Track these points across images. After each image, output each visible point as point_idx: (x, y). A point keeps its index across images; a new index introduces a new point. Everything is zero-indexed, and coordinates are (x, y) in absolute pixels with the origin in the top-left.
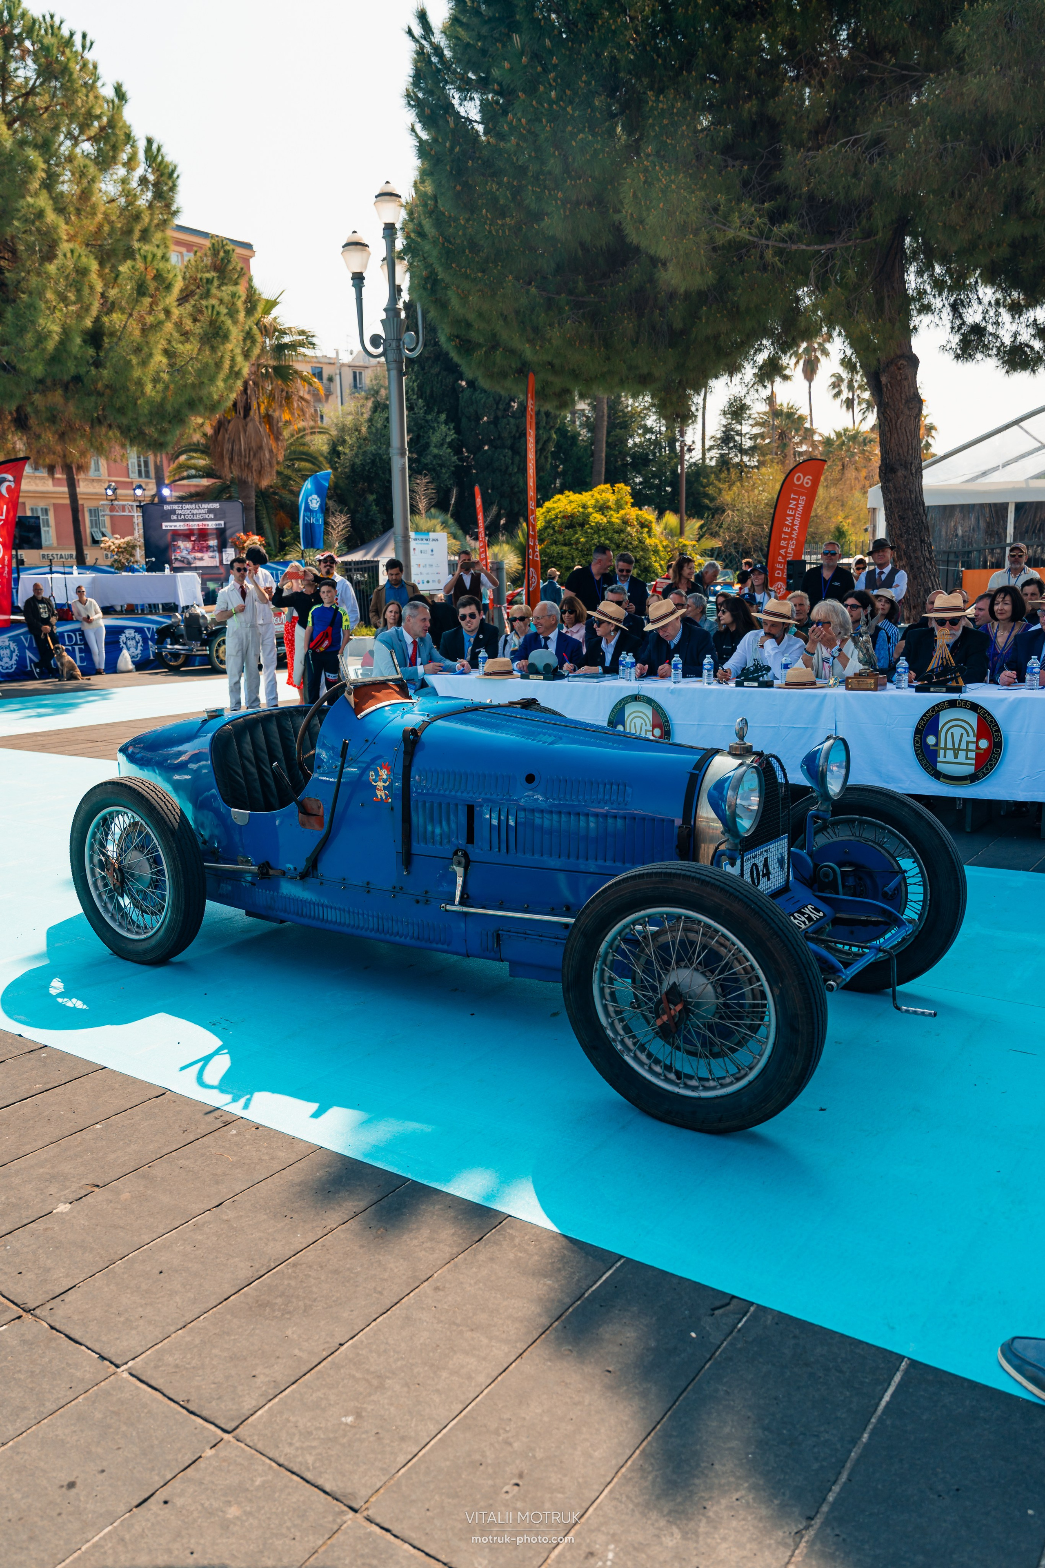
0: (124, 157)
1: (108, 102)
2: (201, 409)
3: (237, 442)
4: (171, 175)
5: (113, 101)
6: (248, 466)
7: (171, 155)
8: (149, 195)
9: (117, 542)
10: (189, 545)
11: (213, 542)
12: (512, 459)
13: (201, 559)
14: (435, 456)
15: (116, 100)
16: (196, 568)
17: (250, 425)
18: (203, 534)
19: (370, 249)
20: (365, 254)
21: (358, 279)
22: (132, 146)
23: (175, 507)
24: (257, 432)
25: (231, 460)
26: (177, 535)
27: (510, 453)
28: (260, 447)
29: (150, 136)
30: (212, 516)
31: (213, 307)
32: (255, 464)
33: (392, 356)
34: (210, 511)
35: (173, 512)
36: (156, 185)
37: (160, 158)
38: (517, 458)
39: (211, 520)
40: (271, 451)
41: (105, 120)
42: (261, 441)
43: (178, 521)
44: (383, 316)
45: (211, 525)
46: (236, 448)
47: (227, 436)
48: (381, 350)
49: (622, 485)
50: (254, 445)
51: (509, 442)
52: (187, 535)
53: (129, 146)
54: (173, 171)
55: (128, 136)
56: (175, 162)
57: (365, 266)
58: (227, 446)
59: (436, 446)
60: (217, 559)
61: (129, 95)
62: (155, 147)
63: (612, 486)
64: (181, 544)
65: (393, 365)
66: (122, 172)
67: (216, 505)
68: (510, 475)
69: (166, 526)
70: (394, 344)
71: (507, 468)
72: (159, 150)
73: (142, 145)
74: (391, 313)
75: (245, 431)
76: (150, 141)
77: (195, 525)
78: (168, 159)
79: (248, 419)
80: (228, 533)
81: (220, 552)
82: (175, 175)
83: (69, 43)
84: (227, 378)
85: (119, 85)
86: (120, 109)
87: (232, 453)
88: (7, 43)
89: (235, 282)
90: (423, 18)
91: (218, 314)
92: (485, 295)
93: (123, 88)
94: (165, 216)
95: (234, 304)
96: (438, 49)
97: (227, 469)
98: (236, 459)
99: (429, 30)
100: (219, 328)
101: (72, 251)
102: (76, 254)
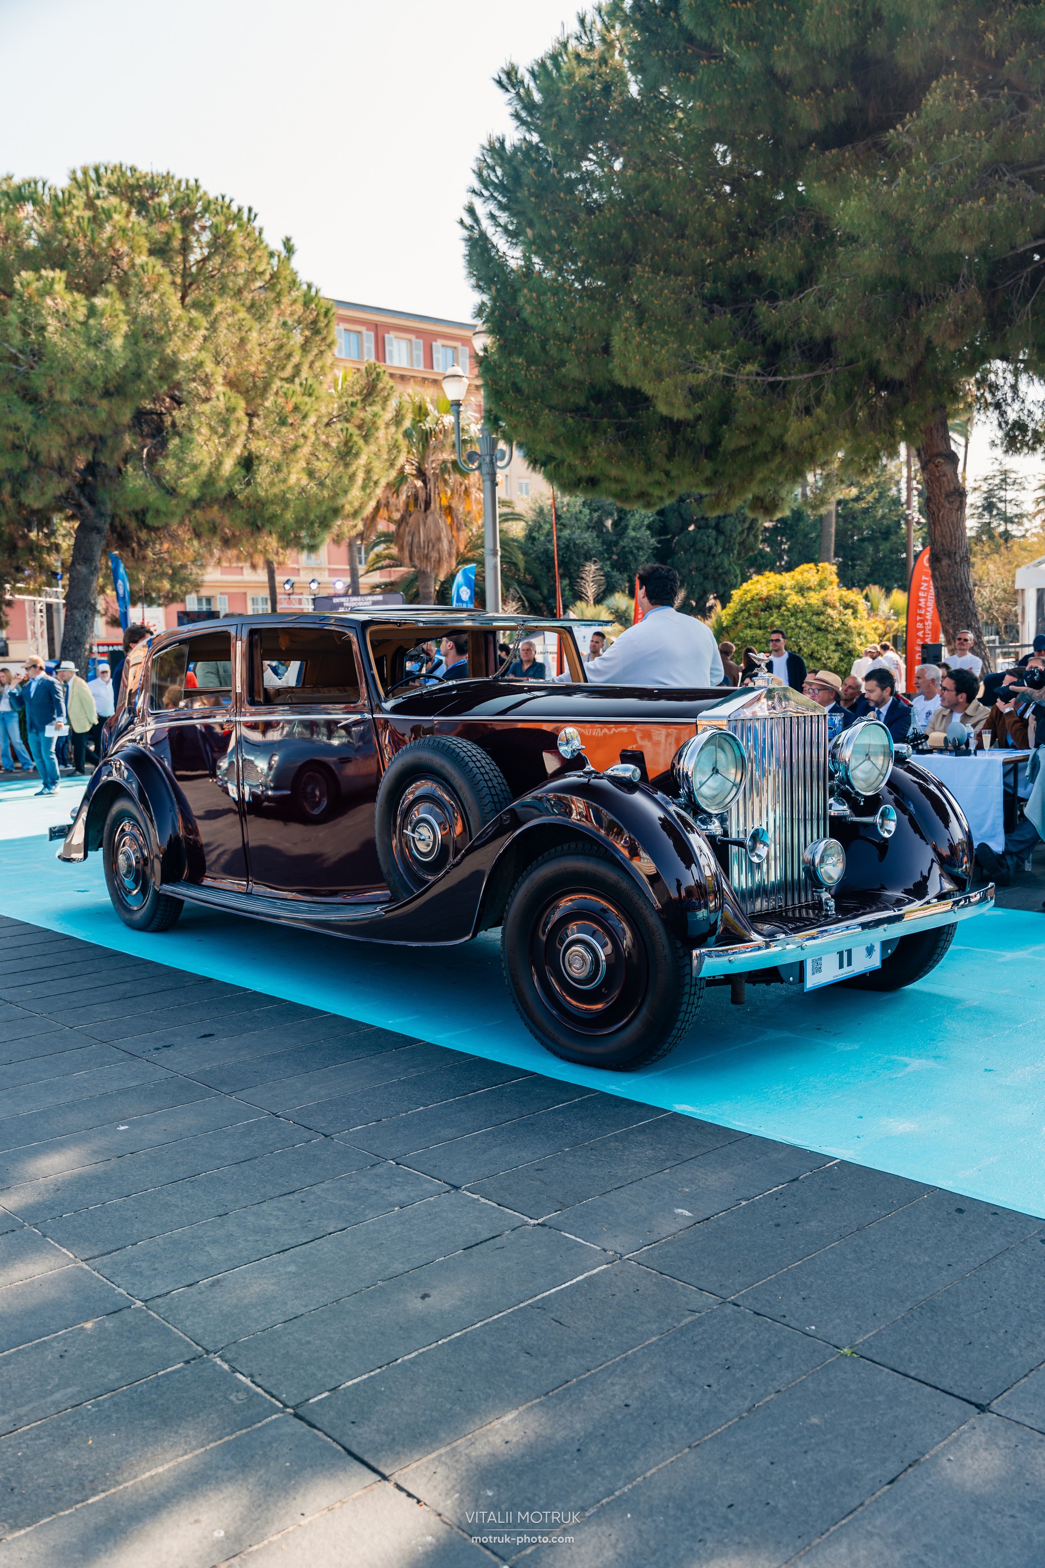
1: (275, 256)
3: (417, 535)
4: (326, 314)
5: (281, 255)
6: (427, 557)
12: (716, 540)
14: (633, 539)
15: (284, 253)
17: (430, 518)
20: (462, 384)
21: (456, 405)
22: (295, 291)
23: (343, 600)
24: (436, 524)
25: (411, 552)
27: (714, 533)
28: (439, 539)
32: (434, 555)
33: (485, 469)
34: (374, 603)
35: (341, 605)
37: (317, 300)
38: (721, 539)
41: (270, 274)
42: (441, 532)
46: (416, 540)
47: (407, 529)
48: (477, 465)
49: (826, 564)
50: (433, 536)
51: (713, 523)
53: (293, 290)
55: (293, 282)
58: (408, 539)
59: (634, 530)
61: (296, 247)
62: (313, 290)
63: (816, 565)
65: (487, 477)
68: (714, 556)
70: (488, 459)
71: (710, 549)
72: (317, 293)
74: (485, 433)
75: (425, 524)
76: (310, 286)
78: (326, 299)
79: (428, 512)
82: (330, 314)
83: (237, 217)
84: (364, 488)
85: (288, 240)
86: (289, 259)
87: (411, 545)
88: (187, 222)
89: (386, 399)
90: (471, 211)
91: (351, 435)
92: (529, 426)
93: (292, 242)
94: (322, 348)
95: (374, 423)
96: (483, 235)
97: (407, 561)
98: (415, 551)
99: (477, 220)
100: (352, 447)
101: (224, 394)
102: (227, 395)
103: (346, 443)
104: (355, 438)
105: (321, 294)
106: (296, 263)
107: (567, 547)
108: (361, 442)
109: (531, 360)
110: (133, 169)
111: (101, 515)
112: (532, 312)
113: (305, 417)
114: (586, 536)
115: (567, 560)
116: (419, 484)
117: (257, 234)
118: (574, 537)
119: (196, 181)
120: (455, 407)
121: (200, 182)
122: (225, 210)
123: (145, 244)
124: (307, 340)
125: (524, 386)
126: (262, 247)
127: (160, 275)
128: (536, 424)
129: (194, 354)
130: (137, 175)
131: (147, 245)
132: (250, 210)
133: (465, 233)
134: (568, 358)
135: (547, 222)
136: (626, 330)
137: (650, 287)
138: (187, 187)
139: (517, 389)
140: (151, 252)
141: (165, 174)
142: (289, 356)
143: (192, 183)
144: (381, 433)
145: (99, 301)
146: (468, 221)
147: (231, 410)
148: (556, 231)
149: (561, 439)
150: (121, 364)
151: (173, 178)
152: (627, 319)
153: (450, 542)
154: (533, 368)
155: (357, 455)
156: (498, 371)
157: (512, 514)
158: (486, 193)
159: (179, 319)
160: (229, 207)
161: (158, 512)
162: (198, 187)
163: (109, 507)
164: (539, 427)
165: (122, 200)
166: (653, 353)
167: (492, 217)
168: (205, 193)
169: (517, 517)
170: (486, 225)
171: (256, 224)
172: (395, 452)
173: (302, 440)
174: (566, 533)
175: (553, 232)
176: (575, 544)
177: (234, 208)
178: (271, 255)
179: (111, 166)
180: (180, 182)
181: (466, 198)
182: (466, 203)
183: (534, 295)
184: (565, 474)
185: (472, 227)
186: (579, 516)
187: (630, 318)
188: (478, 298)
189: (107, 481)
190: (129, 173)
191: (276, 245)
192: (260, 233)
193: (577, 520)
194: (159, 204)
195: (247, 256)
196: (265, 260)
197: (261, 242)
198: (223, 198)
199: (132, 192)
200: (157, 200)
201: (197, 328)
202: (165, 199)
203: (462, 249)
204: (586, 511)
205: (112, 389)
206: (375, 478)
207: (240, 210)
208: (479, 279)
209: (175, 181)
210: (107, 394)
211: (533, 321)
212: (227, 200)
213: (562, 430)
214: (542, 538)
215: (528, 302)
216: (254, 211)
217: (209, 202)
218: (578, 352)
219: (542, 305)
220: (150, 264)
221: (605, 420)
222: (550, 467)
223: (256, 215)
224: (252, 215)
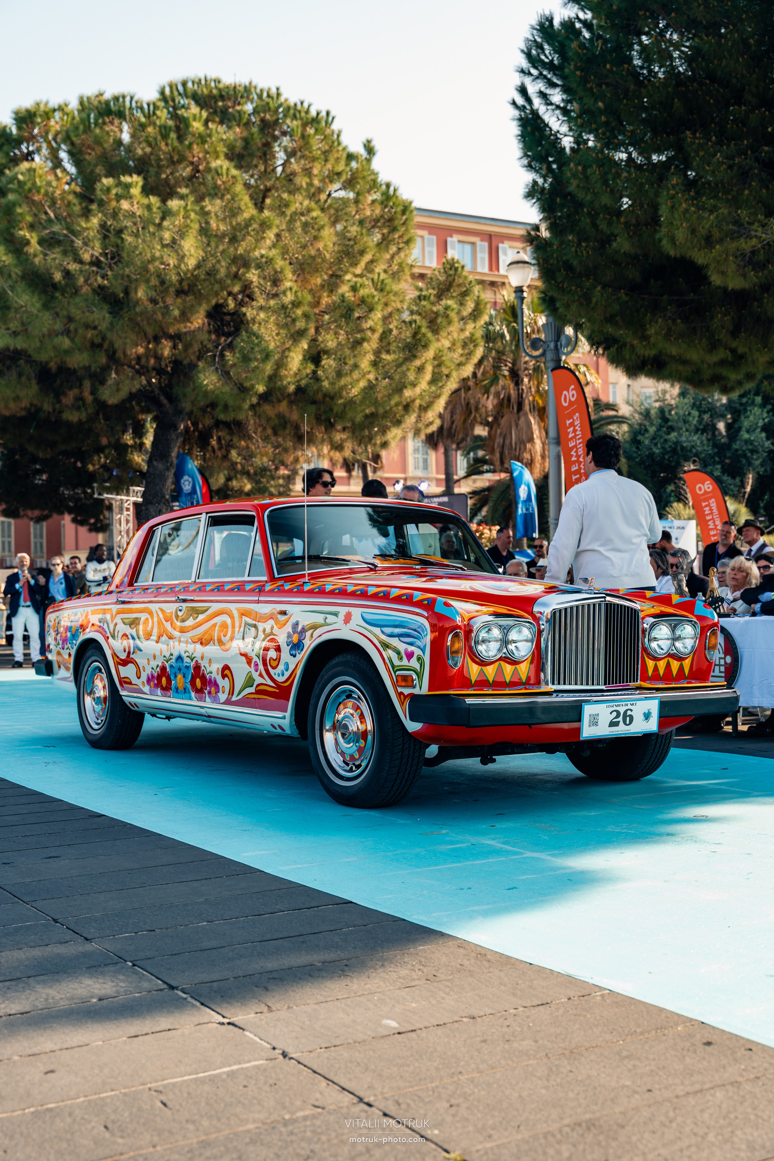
3: (508, 436)
4: (405, 210)
5: (362, 157)
14: (747, 442)
15: (364, 155)
17: (522, 419)
21: (518, 291)
24: (529, 425)
25: (502, 454)
28: (531, 440)
33: (550, 355)
37: (395, 199)
42: (532, 434)
46: (507, 442)
47: (499, 431)
50: (524, 437)
54: (408, 207)
55: (375, 182)
56: (409, 200)
58: (499, 440)
59: (748, 432)
62: (391, 190)
65: (550, 364)
70: (552, 345)
72: (395, 192)
73: (382, 189)
75: (517, 425)
79: (521, 413)
82: (410, 210)
83: (315, 121)
84: (433, 381)
85: (369, 142)
86: (369, 161)
87: (503, 447)
88: (266, 126)
89: (465, 294)
90: (523, 90)
91: (419, 327)
92: (581, 304)
93: (373, 143)
94: (401, 245)
95: (447, 316)
96: (535, 114)
97: (498, 463)
98: (506, 452)
99: (528, 100)
100: (420, 340)
101: (291, 289)
102: (294, 290)
103: (415, 334)
104: (423, 330)
105: (398, 193)
106: (376, 164)
107: (674, 451)
108: (430, 335)
109: (583, 237)
110: (218, 81)
111: (179, 412)
112: (578, 186)
113: (371, 310)
114: (695, 438)
115: (673, 464)
116: (512, 386)
117: (335, 136)
118: (680, 439)
119: (278, 89)
120: (519, 294)
121: (282, 90)
122: (303, 114)
123: (222, 149)
124: (384, 238)
125: (575, 263)
126: (340, 148)
127: (234, 177)
128: (589, 300)
129: (263, 252)
130: (221, 86)
131: (225, 150)
132: (328, 113)
133: (516, 113)
134: (616, 232)
135: (593, 94)
136: (672, 197)
137: (701, 153)
138: (269, 96)
139: (569, 267)
140: (228, 157)
141: (247, 84)
142: (362, 253)
143: (274, 91)
144: (454, 328)
145: (174, 204)
146: (520, 101)
147: (296, 304)
148: (604, 103)
149: (618, 318)
150: (192, 263)
151: (255, 88)
152: (674, 187)
153: (543, 444)
154: (584, 244)
155: (426, 346)
156: (548, 249)
157: (616, 417)
158: (535, 72)
159: (252, 218)
160: (307, 112)
161: (226, 407)
162: (278, 95)
163: (187, 405)
164: (592, 305)
165: (201, 110)
166: (700, 218)
167: (543, 95)
168: (286, 100)
169: (620, 420)
170: (537, 102)
171: (335, 126)
172: (471, 346)
173: (369, 333)
174: (673, 435)
175: (600, 104)
176: (683, 448)
177: (313, 113)
178: (350, 157)
179: (197, 80)
180: (262, 91)
181: (517, 79)
182: (519, 84)
183: (580, 168)
184: (627, 357)
185: (524, 107)
186: (688, 418)
187: (677, 184)
188: (528, 177)
189: (182, 378)
190: (213, 84)
191: (356, 147)
192: (338, 136)
193: (685, 422)
194: (239, 112)
195: (323, 157)
196: (343, 162)
197: (339, 144)
198: (302, 103)
199: (216, 102)
200: (238, 108)
201: (270, 227)
202: (249, 107)
203: (515, 129)
204: (695, 413)
205: (186, 288)
206: (445, 371)
207: (318, 114)
208: (533, 158)
209: (258, 91)
210: (180, 292)
211: (580, 195)
212: (306, 105)
213: (617, 307)
214: (647, 442)
215: (574, 176)
216: (332, 114)
217: (289, 108)
218: (627, 224)
219: (587, 178)
220: (225, 167)
221: (665, 297)
222: (613, 350)
223: (333, 118)
224: (330, 119)
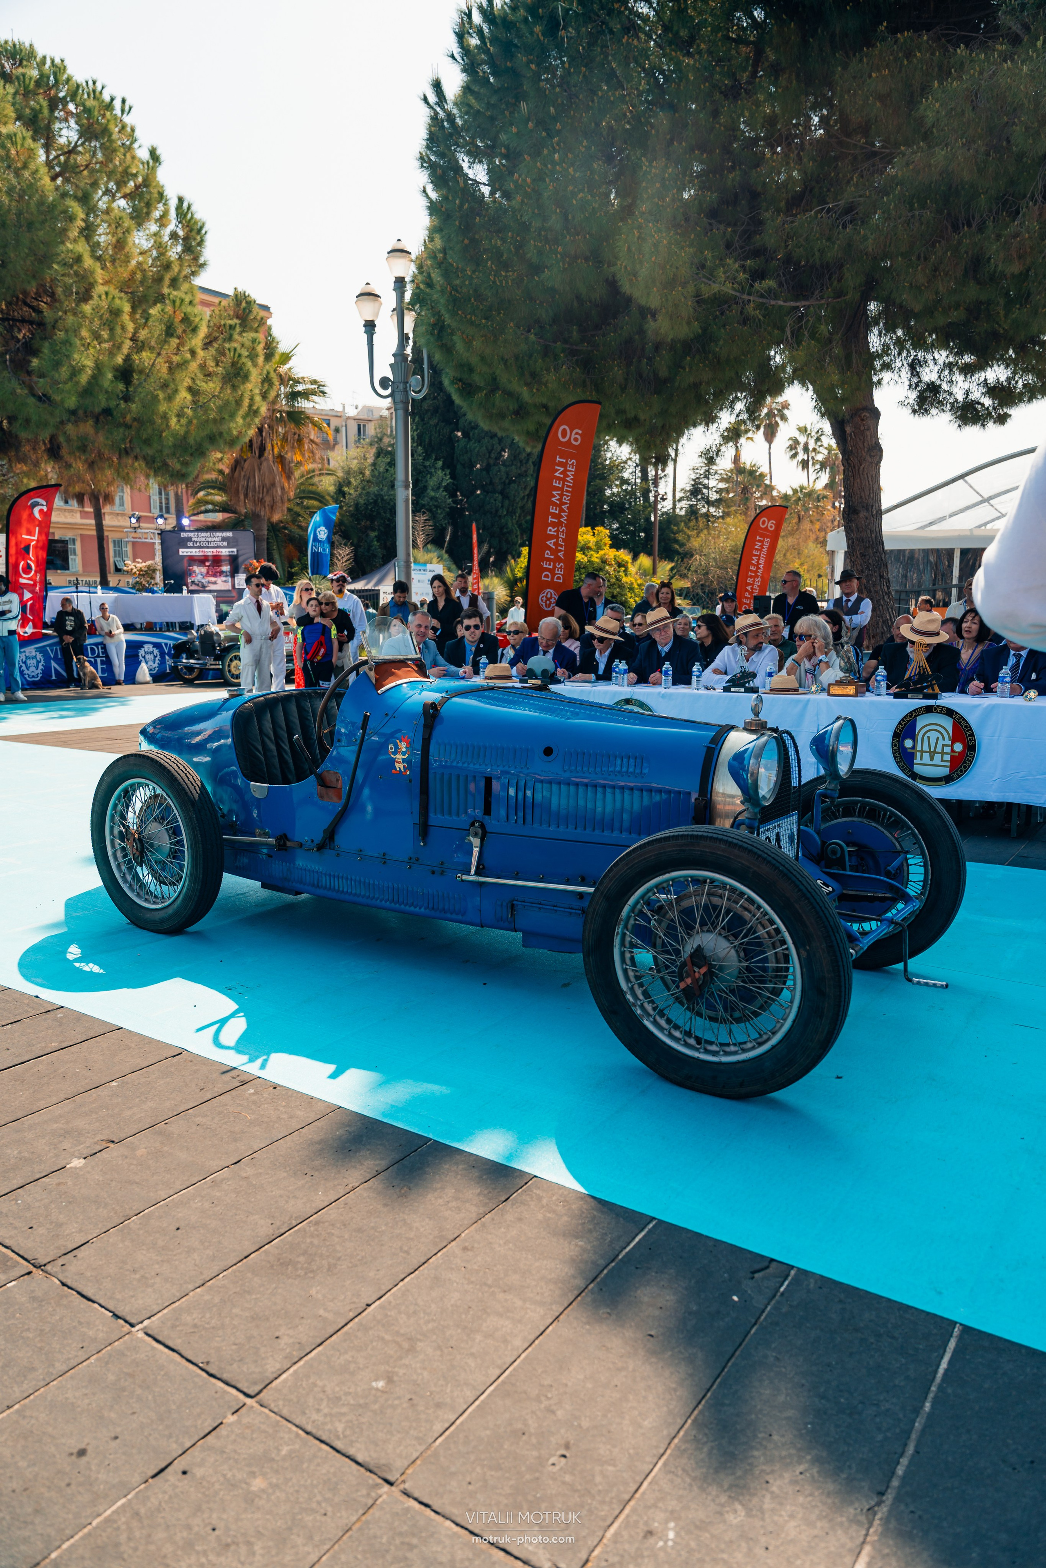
0: (157, 214)
1: (143, 163)
2: (221, 442)
3: (252, 479)
4: (199, 231)
5: (148, 162)
6: (262, 501)
7: (200, 213)
8: (179, 248)
9: (138, 565)
10: (204, 570)
11: (226, 568)
12: (502, 503)
13: (215, 583)
15: (151, 162)
16: (210, 591)
17: (265, 464)
18: (217, 560)
19: (382, 300)
20: (377, 304)
21: (370, 326)
22: (165, 204)
23: (191, 535)
24: (271, 471)
25: (246, 495)
26: (192, 560)
28: (273, 485)
29: (181, 195)
30: (225, 544)
31: (235, 349)
32: (268, 499)
33: (399, 397)
34: (224, 539)
35: (190, 539)
36: (186, 239)
37: (189, 216)
38: (507, 502)
39: (224, 547)
40: (283, 488)
41: (140, 179)
42: (274, 479)
43: (194, 547)
44: (392, 360)
45: (225, 552)
46: (251, 484)
47: (242, 474)
48: (389, 391)
49: (600, 529)
50: (267, 482)
51: (499, 488)
52: (202, 561)
53: (161, 205)
54: (201, 228)
55: (161, 195)
56: (204, 219)
57: (377, 315)
58: (243, 483)
60: (230, 584)
61: (162, 158)
62: (185, 205)
64: (196, 569)
65: (400, 406)
66: (153, 228)
67: (229, 534)
68: (500, 517)
69: (183, 552)
70: (401, 386)
71: (497, 511)
72: (189, 208)
73: (173, 203)
74: (399, 358)
75: (260, 469)
76: (181, 200)
77: (209, 552)
78: (197, 216)
79: (263, 458)
80: (240, 559)
81: (233, 577)
82: (203, 232)
83: (109, 107)
84: (246, 416)
85: (154, 149)
86: (153, 169)
87: (247, 488)
88: (52, 105)
90: (438, 85)
91: (239, 356)
93: (158, 152)
98: (250, 493)
99: (442, 98)
100: (241, 369)
101: (107, 294)
102: (110, 296)
104: (244, 360)
106: (161, 175)
108: (248, 364)
113: (195, 329)
117: (130, 131)
119: (62, 61)
121: (66, 63)
122: (97, 95)
123: (12, 114)
126: (134, 147)
127: (31, 150)
129: (71, 246)
132: (124, 101)
133: (427, 113)
134: (549, 263)
136: (639, 227)
137: (656, 185)
138: (53, 65)
141: (27, 46)
143: (57, 61)
146: (433, 98)
147: (115, 312)
151: (37, 52)
160: (101, 94)
162: (64, 68)
168: (73, 75)
177: (106, 97)
180: (44, 58)
191: (145, 151)
192: (133, 131)
194: (25, 75)
197: (133, 143)
198: (94, 83)
200: (22, 70)
207: (112, 99)
209: (39, 55)
212: (98, 86)
216: (128, 103)
217: (78, 85)
220: (18, 135)
221: (558, 344)
223: (130, 108)
224: (127, 108)
